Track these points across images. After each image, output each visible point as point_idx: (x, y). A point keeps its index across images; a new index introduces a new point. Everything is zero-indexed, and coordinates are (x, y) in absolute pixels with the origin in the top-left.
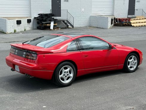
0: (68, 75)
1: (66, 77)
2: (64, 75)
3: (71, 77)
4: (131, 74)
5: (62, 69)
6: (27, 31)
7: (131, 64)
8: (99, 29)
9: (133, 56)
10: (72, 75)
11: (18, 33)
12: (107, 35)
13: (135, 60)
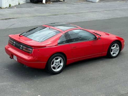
0: (58, 64)
1: (57, 66)
2: (55, 65)
3: (61, 66)
4: (114, 59)
5: (54, 60)
6: (21, 4)
7: (114, 51)
8: (88, 2)
9: (116, 44)
10: (62, 64)
11: (13, 7)
12: (95, 10)
13: (117, 48)
